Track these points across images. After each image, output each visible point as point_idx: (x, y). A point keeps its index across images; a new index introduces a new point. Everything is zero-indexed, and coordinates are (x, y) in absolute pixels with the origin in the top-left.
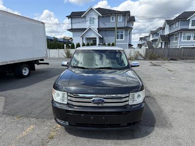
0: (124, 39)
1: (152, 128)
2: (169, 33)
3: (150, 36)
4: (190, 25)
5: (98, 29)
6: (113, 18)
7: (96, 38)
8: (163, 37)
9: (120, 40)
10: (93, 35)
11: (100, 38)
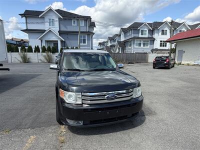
0: (86, 44)
2: (124, 40)
3: (107, 42)
4: (140, 34)
5: (59, 32)
6: (74, 22)
7: (57, 41)
8: (119, 43)
9: (82, 44)
10: (54, 37)
11: (62, 41)
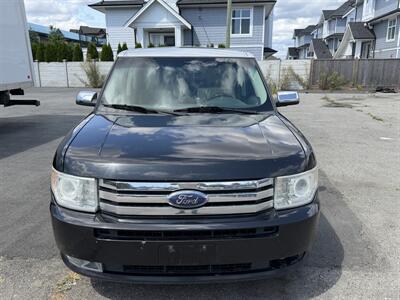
0: (251, 34)
1: (336, 271)
2: (372, 17)
3: (320, 26)
5: (178, 4)
7: (172, 31)
8: (357, 27)
9: (240, 35)
10: (165, 20)
11: (185, 30)
